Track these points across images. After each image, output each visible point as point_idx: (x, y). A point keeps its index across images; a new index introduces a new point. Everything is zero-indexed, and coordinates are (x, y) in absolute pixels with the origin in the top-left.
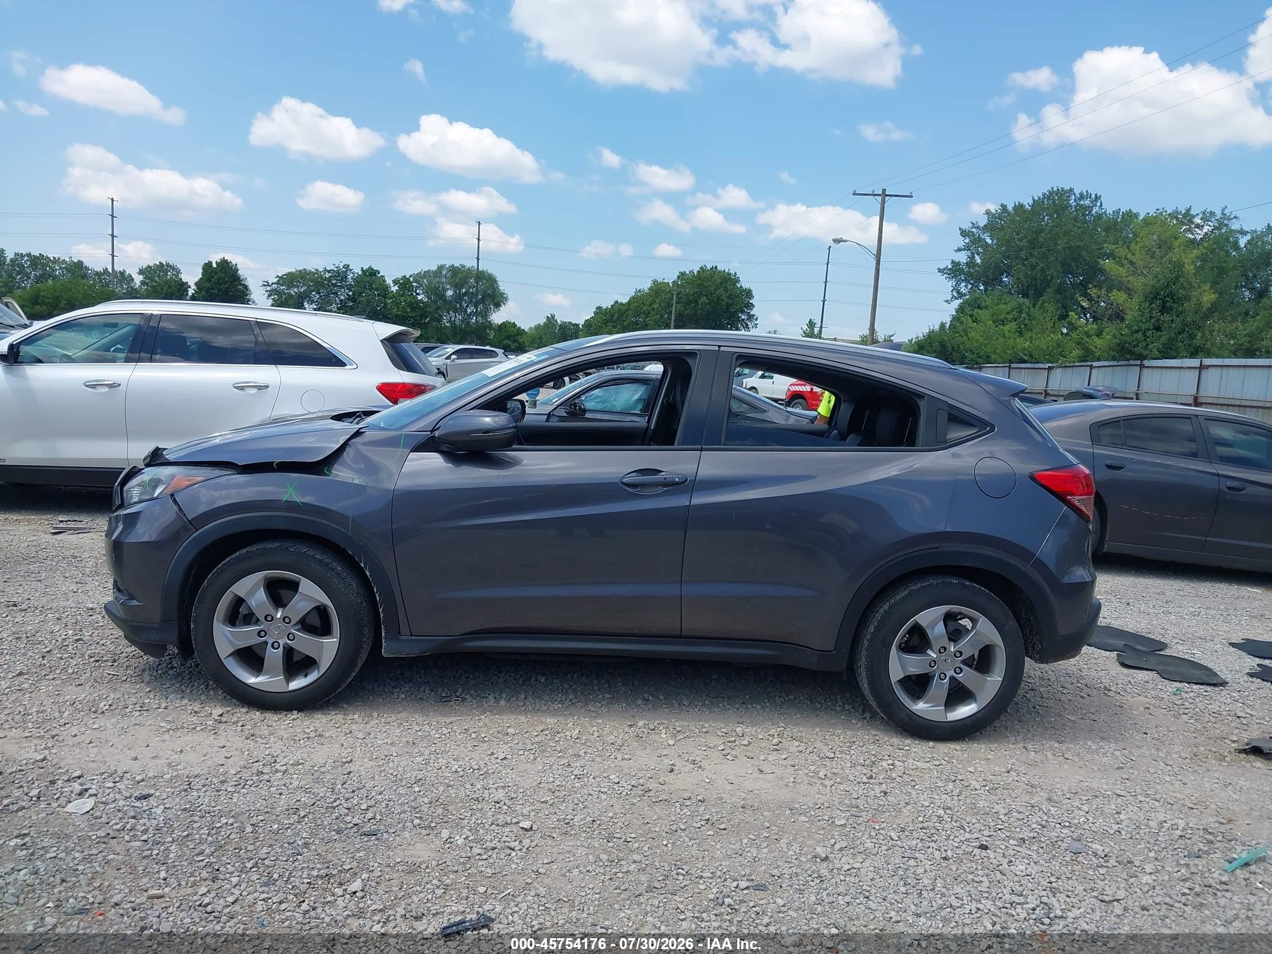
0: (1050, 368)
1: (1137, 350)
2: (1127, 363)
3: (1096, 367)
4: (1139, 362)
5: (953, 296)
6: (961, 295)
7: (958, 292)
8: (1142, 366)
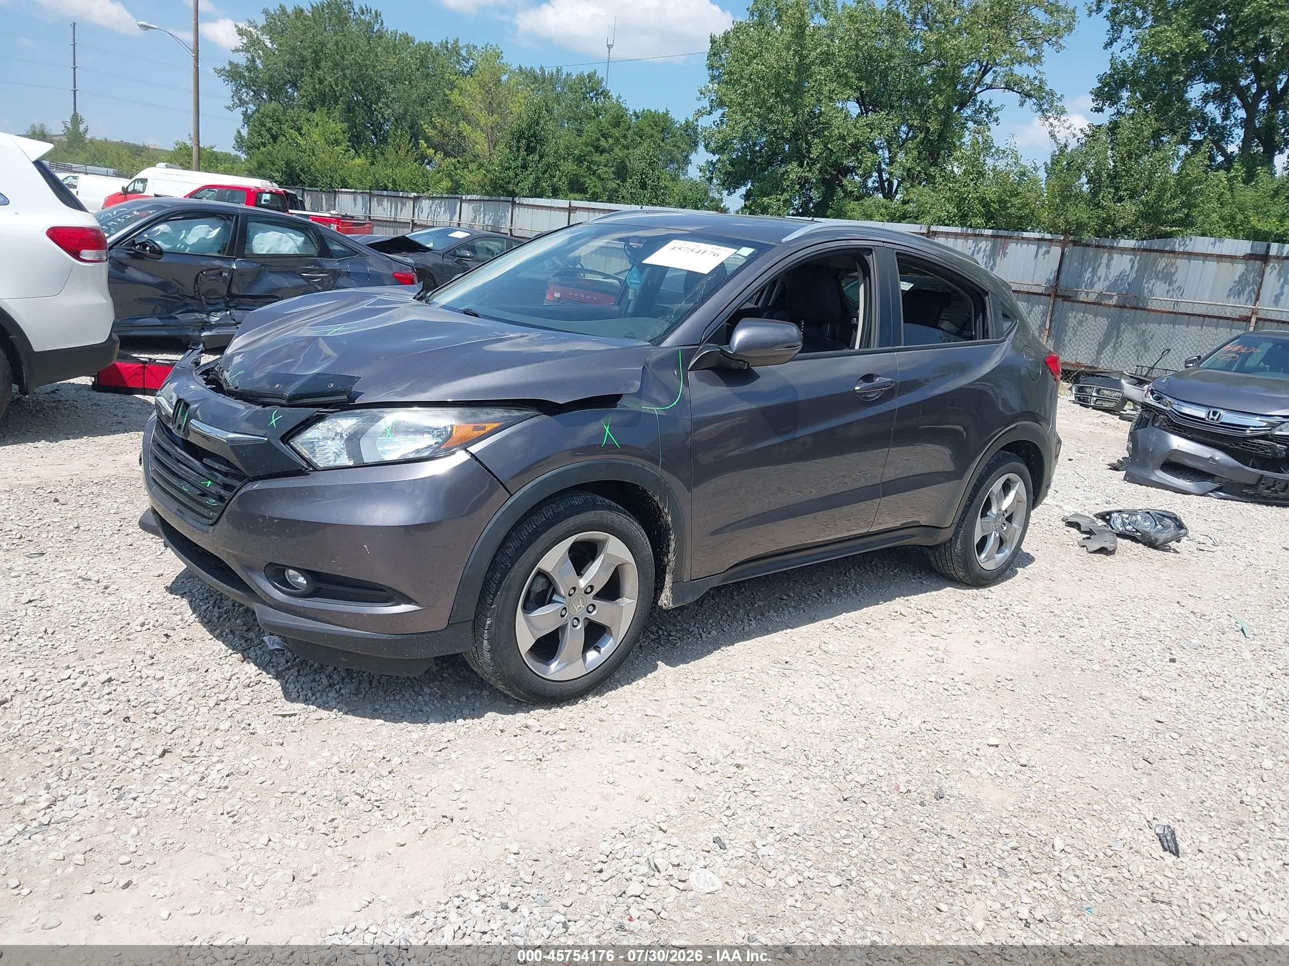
0: (416, 199)
1: (511, 187)
2: (498, 198)
3: (466, 201)
4: (511, 199)
5: (235, 103)
6: (242, 103)
7: (240, 100)
8: (514, 203)
